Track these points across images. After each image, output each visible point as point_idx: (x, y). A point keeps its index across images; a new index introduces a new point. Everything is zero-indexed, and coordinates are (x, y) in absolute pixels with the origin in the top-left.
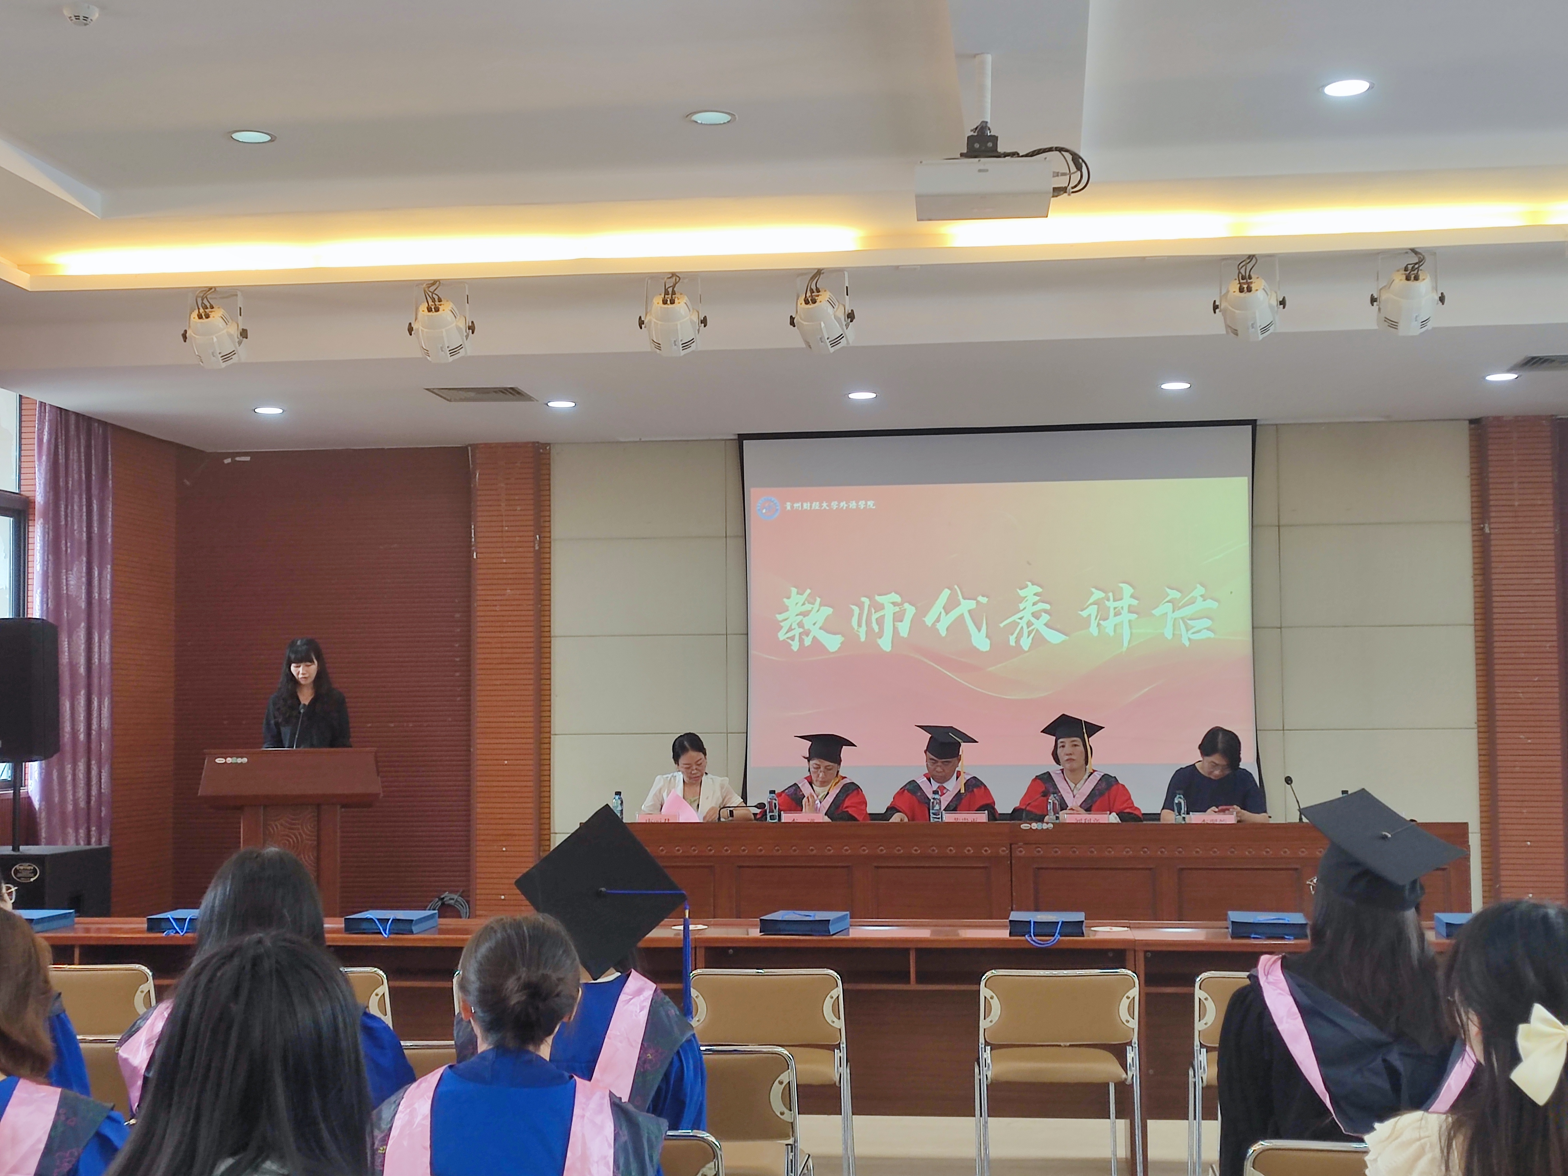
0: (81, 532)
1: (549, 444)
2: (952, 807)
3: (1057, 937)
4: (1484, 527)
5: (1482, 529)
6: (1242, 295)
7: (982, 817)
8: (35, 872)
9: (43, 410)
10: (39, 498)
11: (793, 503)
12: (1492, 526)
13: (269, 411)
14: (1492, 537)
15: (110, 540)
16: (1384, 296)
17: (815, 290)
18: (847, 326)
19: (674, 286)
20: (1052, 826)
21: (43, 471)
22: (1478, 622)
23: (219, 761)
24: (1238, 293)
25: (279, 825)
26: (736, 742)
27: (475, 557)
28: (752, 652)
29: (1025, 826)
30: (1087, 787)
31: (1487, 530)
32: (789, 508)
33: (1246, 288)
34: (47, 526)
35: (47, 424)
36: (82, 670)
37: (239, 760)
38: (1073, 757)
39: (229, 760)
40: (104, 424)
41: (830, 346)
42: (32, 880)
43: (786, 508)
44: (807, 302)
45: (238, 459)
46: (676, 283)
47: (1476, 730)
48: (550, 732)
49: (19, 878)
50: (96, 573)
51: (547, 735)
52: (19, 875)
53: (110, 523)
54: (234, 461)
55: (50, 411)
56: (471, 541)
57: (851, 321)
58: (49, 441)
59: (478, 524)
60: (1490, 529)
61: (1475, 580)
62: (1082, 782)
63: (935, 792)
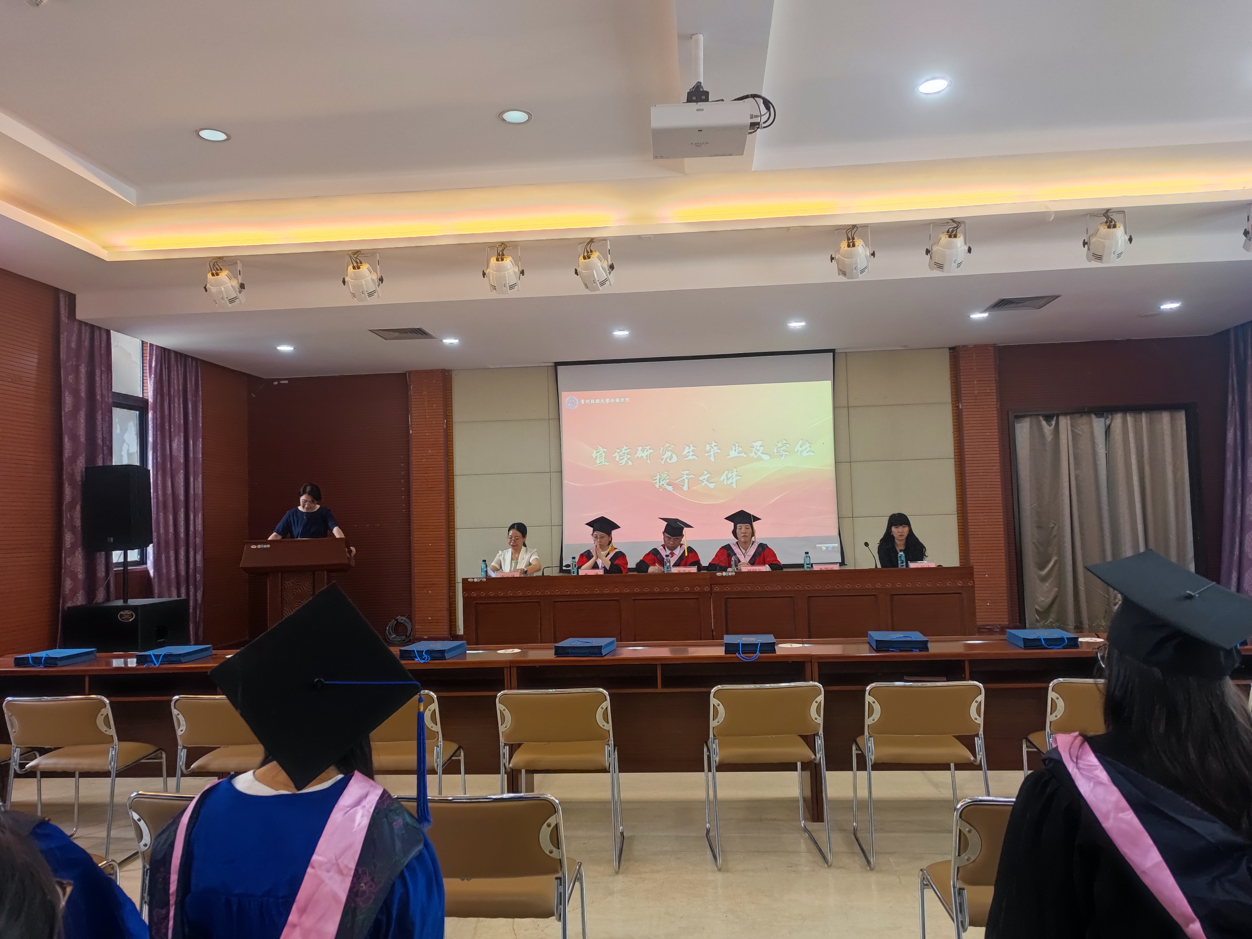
0: (179, 419)
1: (451, 370)
2: (676, 565)
3: (758, 654)
4: (959, 405)
5: (958, 407)
6: (849, 249)
7: (694, 569)
8: (132, 616)
9: (152, 348)
10: (151, 400)
11: (585, 400)
12: (964, 404)
13: (285, 349)
14: (963, 410)
15: (201, 425)
16: (935, 248)
17: (589, 251)
18: (610, 273)
19: (503, 251)
20: (734, 573)
21: (152, 383)
22: (956, 457)
23: (253, 547)
24: (846, 248)
25: (290, 584)
26: (556, 530)
27: (411, 432)
28: (565, 482)
29: (719, 574)
30: (752, 551)
31: (961, 407)
32: (583, 403)
33: (851, 244)
34: (155, 415)
35: (154, 356)
36: (182, 498)
37: (265, 546)
38: (747, 535)
39: (259, 546)
40: (196, 360)
41: (599, 286)
42: (130, 620)
43: (581, 403)
44: (585, 258)
45: (281, 382)
46: (504, 249)
47: (956, 515)
48: (454, 528)
49: (123, 619)
50: (191, 443)
51: (453, 529)
52: (123, 618)
53: (201, 415)
54: (279, 383)
55: (156, 349)
56: (409, 424)
57: (612, 270)
58: (156, 366)
59: (413, 415)
60: (962, 406)
61: (954, 434)
62: (749, 548)
63: (667, 556)
